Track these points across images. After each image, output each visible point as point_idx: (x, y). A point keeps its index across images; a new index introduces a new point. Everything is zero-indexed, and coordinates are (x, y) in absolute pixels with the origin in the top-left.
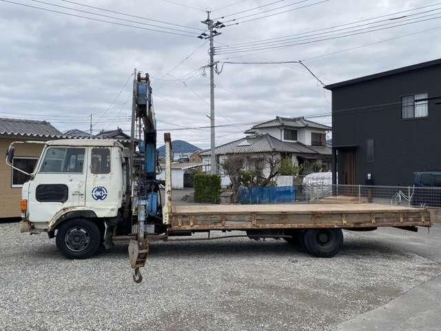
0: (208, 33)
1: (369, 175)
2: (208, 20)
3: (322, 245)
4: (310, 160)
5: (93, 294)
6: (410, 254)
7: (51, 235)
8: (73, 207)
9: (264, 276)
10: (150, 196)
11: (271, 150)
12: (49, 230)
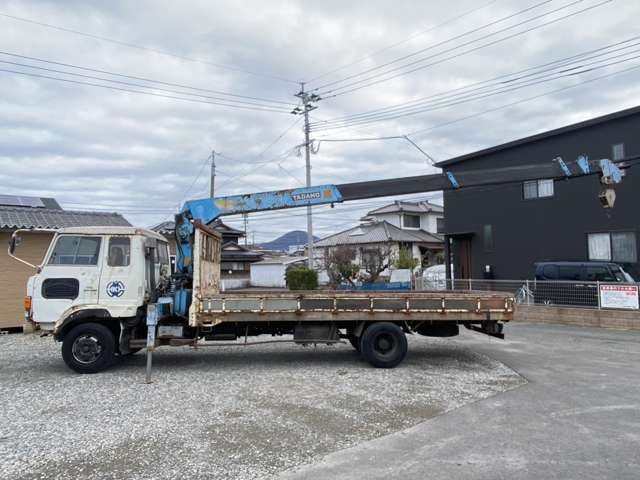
0: (303, 108)
1: (488, 267)
2: (302, 93)
3: (383, 353)
4: (433, 250)
7: (59, 336)
8: (84, 305)
10: (178, 293)
11: (386, 239)
12: (55, 332)
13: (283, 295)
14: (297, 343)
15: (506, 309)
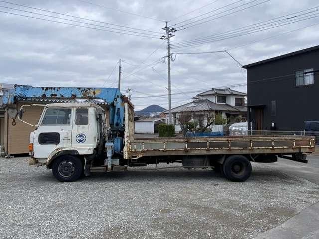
0: (167, 36)
1: (273, 124)
2: (166, 27)
3: (237, 173)
4: (234, 115)
5: (64, 210)
6: (302, 180)
7: (49, 166)
8: (63, 148)
9: (191, 197)
10: (116, 140)
11: (209, 109)
12: (47, 164)
13: (177, 140)
14: (185, 168)
15: (310, 146)
